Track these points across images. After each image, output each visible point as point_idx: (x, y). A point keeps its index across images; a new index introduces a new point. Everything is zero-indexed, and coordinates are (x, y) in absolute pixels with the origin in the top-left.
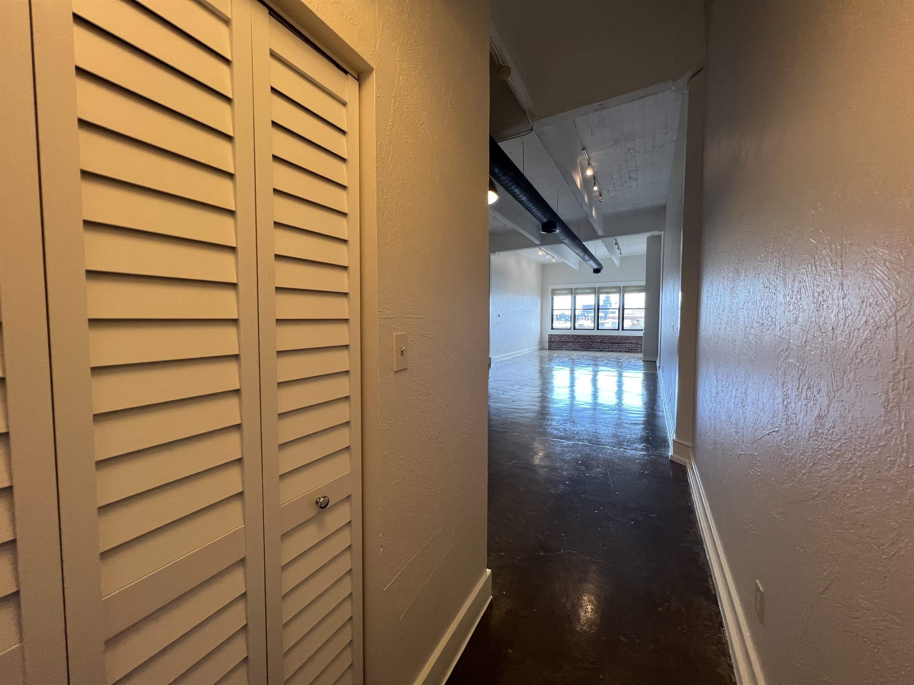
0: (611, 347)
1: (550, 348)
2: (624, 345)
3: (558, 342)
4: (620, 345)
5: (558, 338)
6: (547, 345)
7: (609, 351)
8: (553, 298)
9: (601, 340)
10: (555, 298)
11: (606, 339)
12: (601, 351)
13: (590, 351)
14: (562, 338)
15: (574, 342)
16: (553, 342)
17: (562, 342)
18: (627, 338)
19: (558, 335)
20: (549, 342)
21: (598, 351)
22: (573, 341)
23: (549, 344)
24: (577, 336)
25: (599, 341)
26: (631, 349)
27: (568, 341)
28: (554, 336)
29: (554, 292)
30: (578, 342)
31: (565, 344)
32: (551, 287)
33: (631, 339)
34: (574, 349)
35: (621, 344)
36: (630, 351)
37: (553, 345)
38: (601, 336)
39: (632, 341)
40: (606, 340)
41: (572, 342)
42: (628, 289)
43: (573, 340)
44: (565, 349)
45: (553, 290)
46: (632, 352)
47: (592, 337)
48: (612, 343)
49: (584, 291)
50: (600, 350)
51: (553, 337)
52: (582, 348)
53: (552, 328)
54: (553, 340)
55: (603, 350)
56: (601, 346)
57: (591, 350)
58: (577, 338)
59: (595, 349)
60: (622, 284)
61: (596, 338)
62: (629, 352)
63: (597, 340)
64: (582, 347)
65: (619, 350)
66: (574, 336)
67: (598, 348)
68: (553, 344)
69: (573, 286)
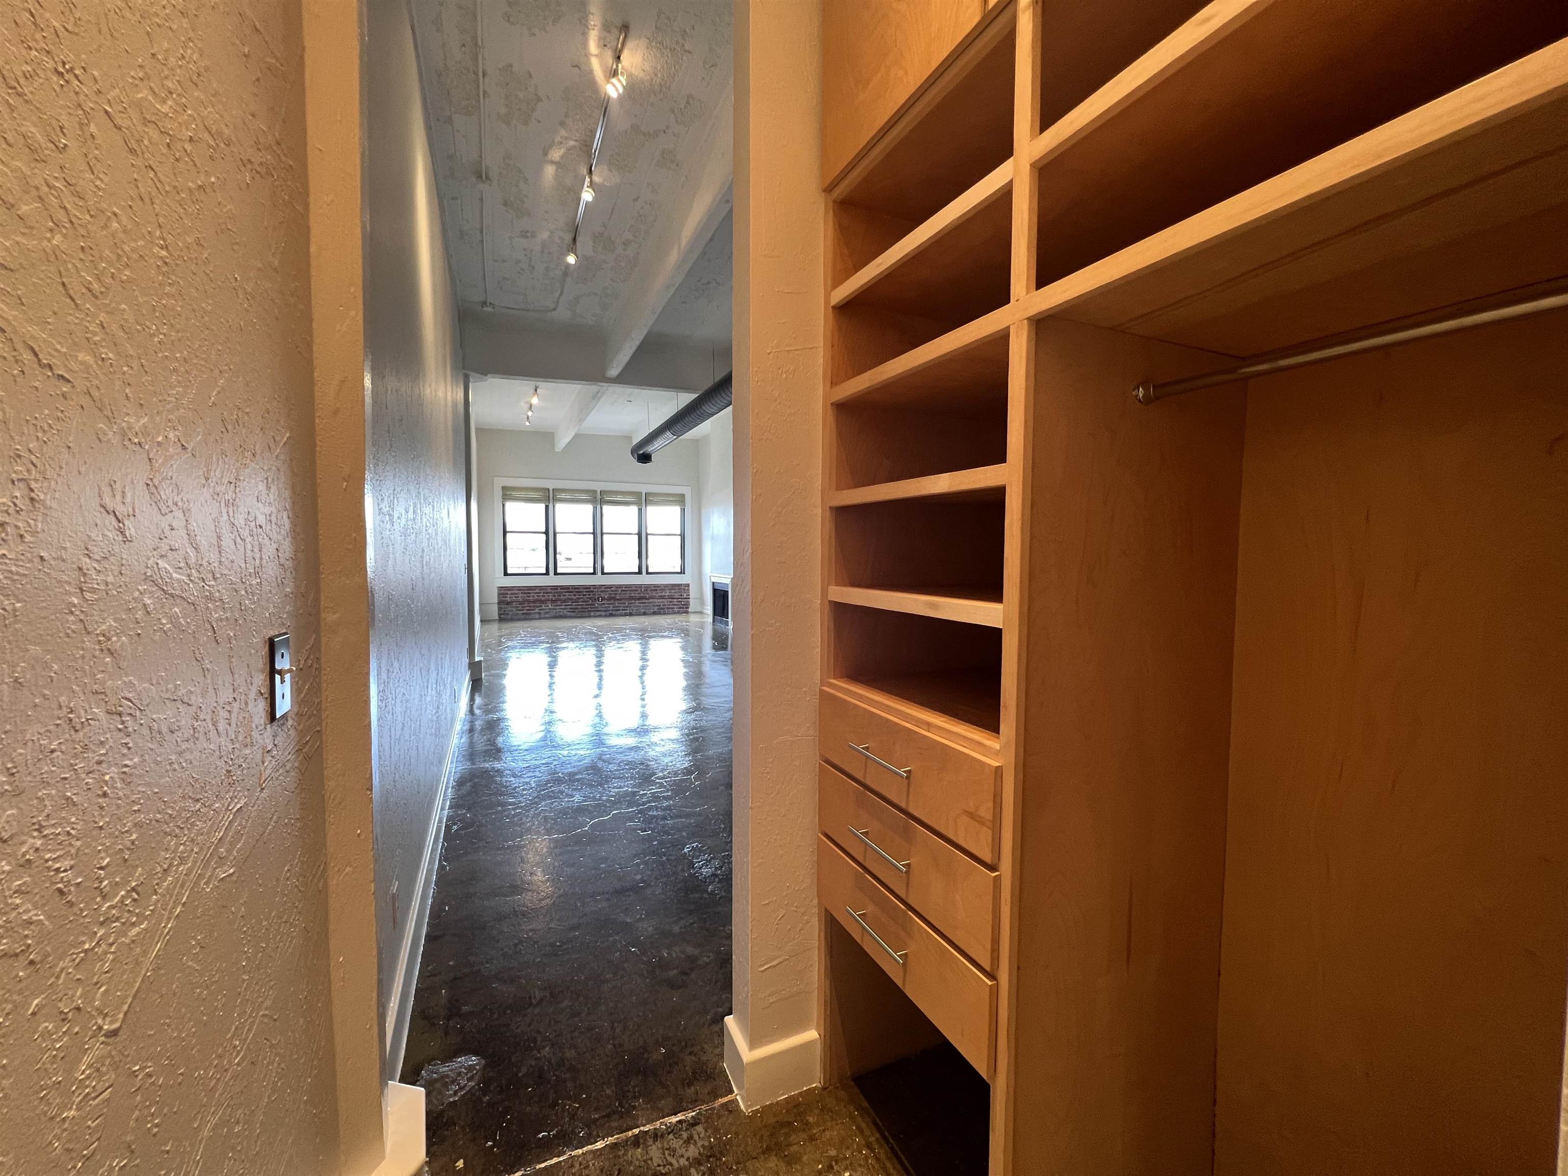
0: (627, 607)
1: (503, 618)
2: (651, 601)
3: (521, 603)
4: (644, 601)
5: (521, 595)
6: (494, 611)
7: (626, 615)
8: (503, 505)
9: (610, 594)
10: (509, 505)
11: (620, 592)
12: (611, 615)
13: (590, 617)
14: (530, 593)
15: (556, 600)
16: (508, 603)
17: (529, 602)
18: (656, 588)
19: (519, 588)
20: (499, 603)
21: (606, 616)
22: (554, 598)
23: (500, 609)
24: (562, 587)
25: (606, 597)
26: (664, 609)
27: (543, 599)
28: (509, 590)
29: (508, 494)
30: (565, 601)
31: (538, 607)
32: (500, 482)
33: (662, 590)
34: (557, 615)
35: (646, 599)
36: (662, 611)
37: (512, 611)
38: (610, 587)
39: (663, 594)
40: (620, 594)
41: (553, 601)
42: (655, 499)
43: (555, 596)
44: (537, 616)
45: (504, 488)
46: (664, 614)
47: (592, 589)
48: (631, 598)
49: (575, 496)
50: (608, 613)
51: (509, 592)
52: (574, 612)
53: (506, 574)
54: (509, 599)
55: (614, 613)
56: (611, 606)
57: (592, 614)
58: (562, 592)
59: (598, 613)
60: (643, 489)
61: (601, 591)
62: (660, 614)
63: (603, 595)
64: (573, 610)
65: (643, 611)
66: (555, 588)
67: (605, 611)
68: (509, 608)
69: (551, 485)
